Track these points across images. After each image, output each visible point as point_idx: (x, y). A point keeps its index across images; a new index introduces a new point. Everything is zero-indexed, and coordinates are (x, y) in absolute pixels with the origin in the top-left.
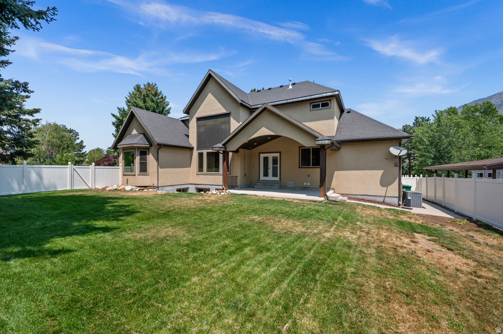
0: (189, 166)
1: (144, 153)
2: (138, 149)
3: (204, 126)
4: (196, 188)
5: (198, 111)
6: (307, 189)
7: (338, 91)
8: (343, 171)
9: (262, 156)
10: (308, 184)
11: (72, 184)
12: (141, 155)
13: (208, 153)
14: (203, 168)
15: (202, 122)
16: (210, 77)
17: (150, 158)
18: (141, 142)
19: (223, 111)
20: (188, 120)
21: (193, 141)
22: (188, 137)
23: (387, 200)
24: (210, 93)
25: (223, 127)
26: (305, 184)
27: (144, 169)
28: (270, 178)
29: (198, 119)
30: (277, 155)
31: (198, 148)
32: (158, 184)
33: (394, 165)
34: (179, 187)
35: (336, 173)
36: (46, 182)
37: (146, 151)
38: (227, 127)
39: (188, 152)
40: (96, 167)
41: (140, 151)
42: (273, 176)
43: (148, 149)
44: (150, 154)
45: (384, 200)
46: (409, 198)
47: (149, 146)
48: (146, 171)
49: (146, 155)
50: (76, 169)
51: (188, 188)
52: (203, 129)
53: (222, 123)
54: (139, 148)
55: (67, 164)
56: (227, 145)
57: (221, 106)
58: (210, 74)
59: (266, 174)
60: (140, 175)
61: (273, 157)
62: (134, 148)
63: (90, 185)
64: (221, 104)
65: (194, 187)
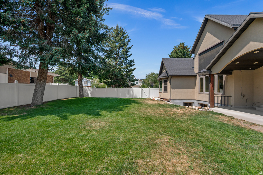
0: (194, 87)
2: (163, 79)
3: (204, 58)
4: (199, 103)
5: (200, 49)
11: (142, 96)
12: (164, 82)
13: (206, 78)
14: (203, 89)
15: (202, 56)
16: (206, 20)
18: (164, 76)
19: (218, 41)
21: (196, 70)
22: (194, 68)
24: (207, 33)
27: (166, 90)
29: (200, 54)
31: (200, 75)
32: (171, 98)
34: (185, 101)
36: (134, 94)
39: (193, 79)
40: (150, 89)
43: (168, 79)
47: (167, 77)
49: (167, 82)
50: (143, 90)
51: (193, 102)
52: (202, 61)
55: (141, 88)
56: (212, 70)
58: (206, 18)
60: (164, 93)
63: (148, 97)
64: (216, 37)
65: (197, 102)
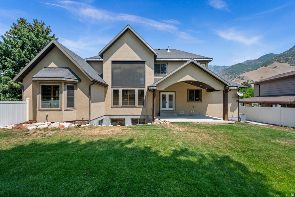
0: (103, 100)
1: (71, 87)
3: (120, 68)
4: (111, 119)
5: (114, 55)
6: (193, 115)
7: (212, 59)
8: (213, 104)
9: (162, 94)
10: (193, 112)
12: (68, 90)
13: (123, 91)
14: (118, 102)
15: (117, 66)
16: (128, 30)
17: (78, 93)
19: (139, 59)
20: (102, 61)
21: (108, 79)
23: (233, 119)
24: (125, 43)
25: (139, 71)
26: (191, 112)
27: (71, 103)
28: (167, 108)
29: (113, 62)
30: (173, 94)
31: (113, 86)
32: (90, 118)
33: (236, 101)
35: (209, 105)
37: (73, 86)
38: (143, 71)
41: (68, 86)
42: (169, 107)
43: (76, 84)
44: (78, 89)
45: (232, 119)
46: (241, 117)
48: (73, 105)
49: (73, 89)
51: (103, 119)
52: (119, 71)
53: (138, 68)
54: (66, 82)
57: (137, 55)
58: (128, 28)
59: (164, 106)
60: (67, 110)
61: (169, 95)
62: (61, 82)
64: (136, 53)
65: (108, 118)
